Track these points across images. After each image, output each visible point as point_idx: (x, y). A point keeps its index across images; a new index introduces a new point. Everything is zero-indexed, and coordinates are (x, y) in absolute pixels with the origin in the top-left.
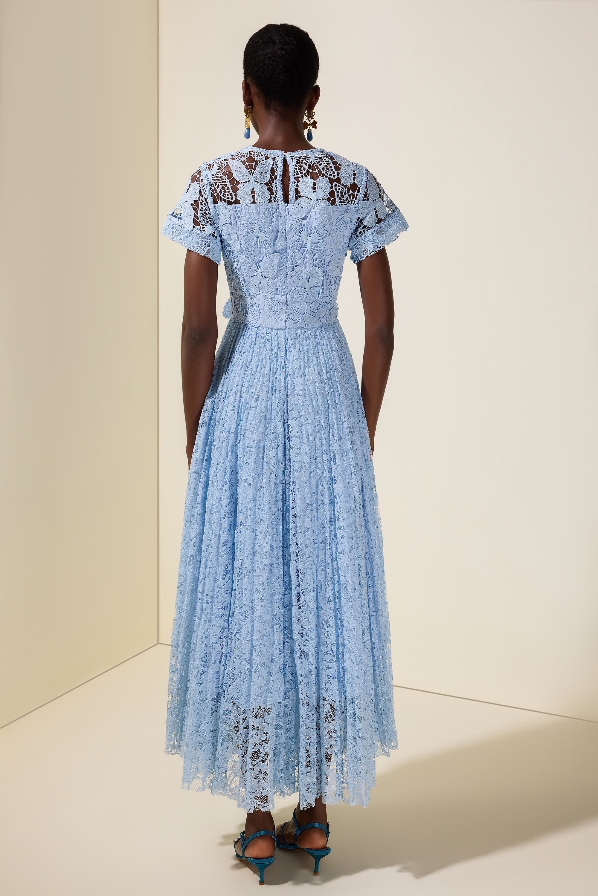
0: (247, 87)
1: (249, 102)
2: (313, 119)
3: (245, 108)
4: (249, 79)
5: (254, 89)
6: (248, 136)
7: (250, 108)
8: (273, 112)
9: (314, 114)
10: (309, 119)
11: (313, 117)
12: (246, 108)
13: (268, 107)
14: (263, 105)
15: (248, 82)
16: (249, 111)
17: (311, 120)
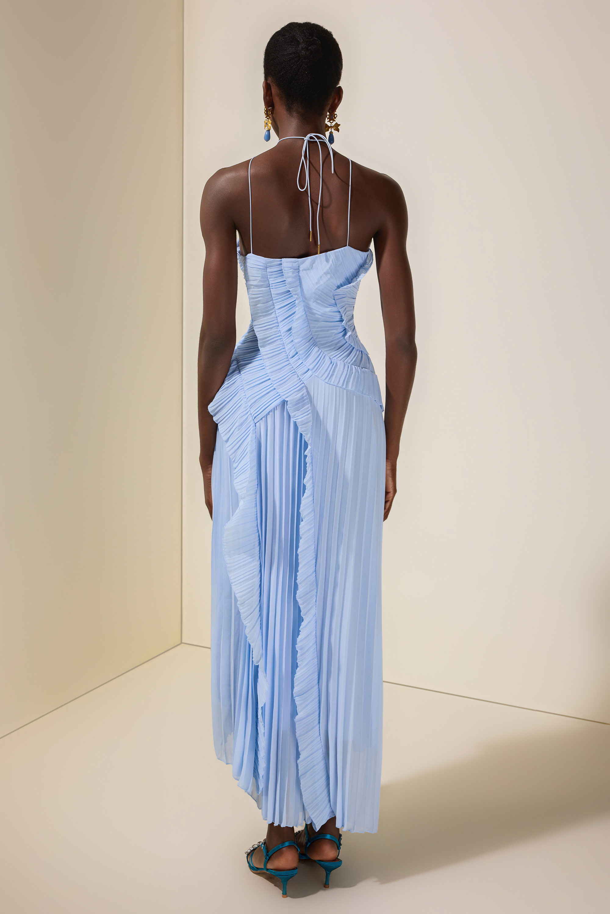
2: (335, 121)
4: (270, 79)
8: (295, 114)
9: (336, 116)
10: (331, 121)
11: (335, 120)
15: (268, 82)
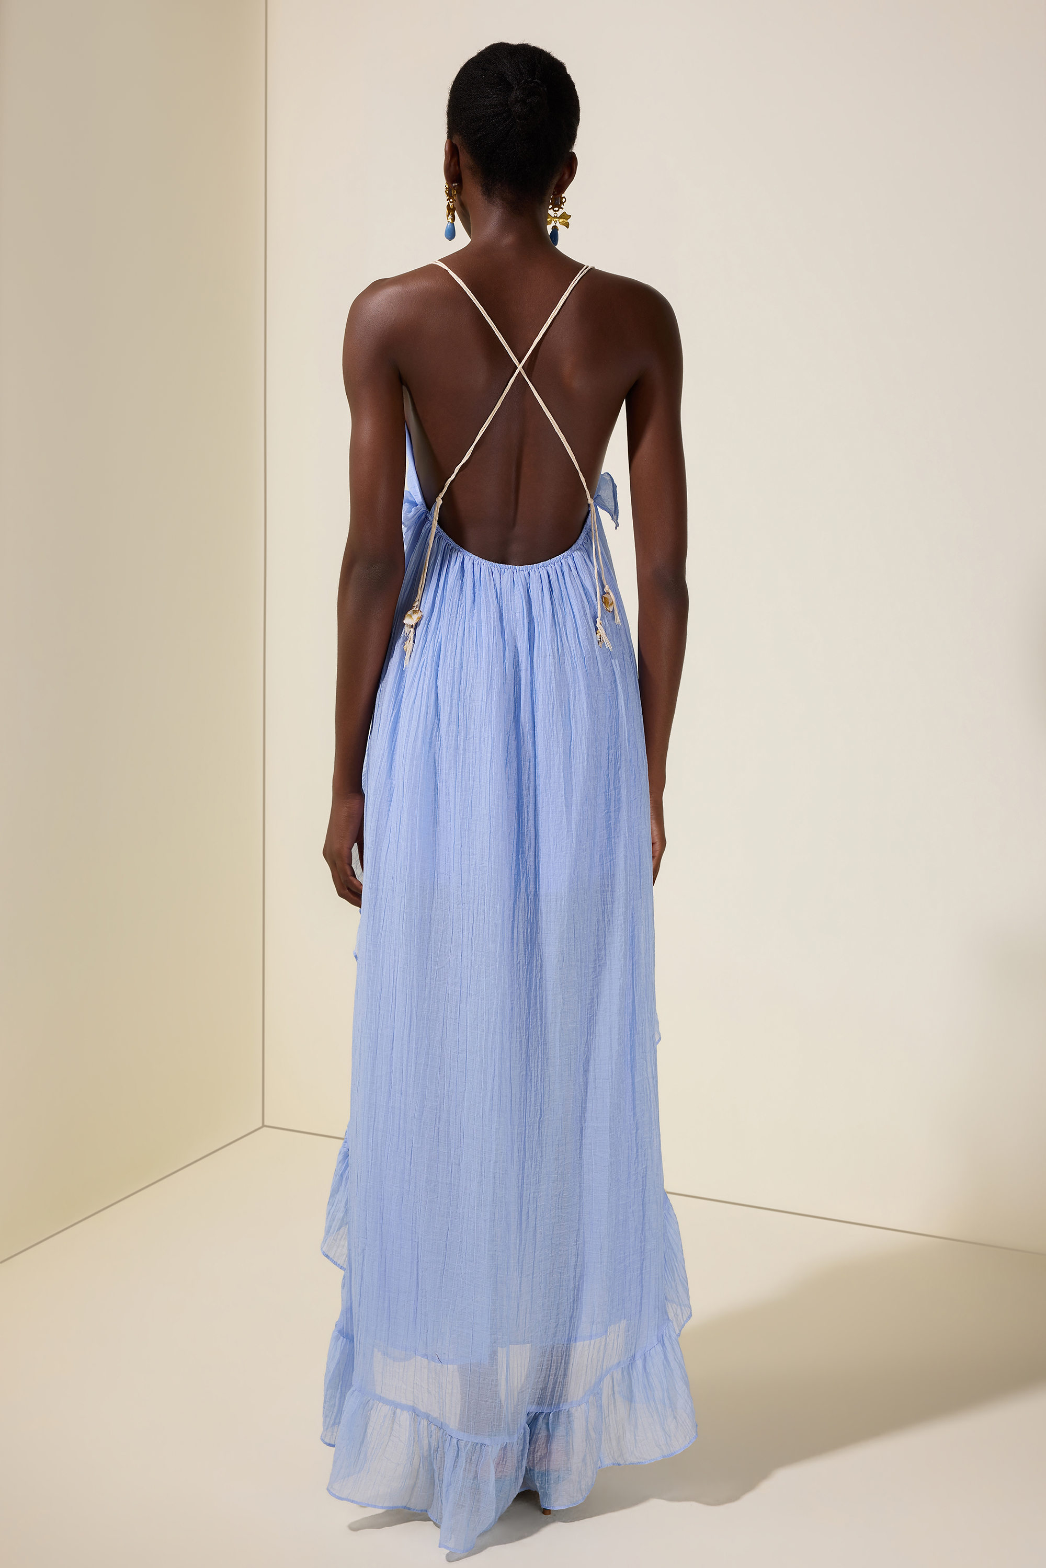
0: (453, 152)
1: (454, 176)
2: (562, 208)
3: (447, 186)
4: (457, 140)
5: (465, 158)
6: (451, 234)
7: (455, 186)
8: (498, 201)
9: (564, 200)
10: (555, 209)
11: (562, 206)
12: (449, 187)
13: (488, 192)
14: (480, 188)
15: (454, 142)
16: (454, 192)
17: (558, 210)
